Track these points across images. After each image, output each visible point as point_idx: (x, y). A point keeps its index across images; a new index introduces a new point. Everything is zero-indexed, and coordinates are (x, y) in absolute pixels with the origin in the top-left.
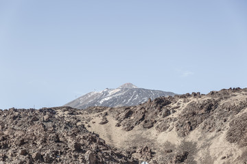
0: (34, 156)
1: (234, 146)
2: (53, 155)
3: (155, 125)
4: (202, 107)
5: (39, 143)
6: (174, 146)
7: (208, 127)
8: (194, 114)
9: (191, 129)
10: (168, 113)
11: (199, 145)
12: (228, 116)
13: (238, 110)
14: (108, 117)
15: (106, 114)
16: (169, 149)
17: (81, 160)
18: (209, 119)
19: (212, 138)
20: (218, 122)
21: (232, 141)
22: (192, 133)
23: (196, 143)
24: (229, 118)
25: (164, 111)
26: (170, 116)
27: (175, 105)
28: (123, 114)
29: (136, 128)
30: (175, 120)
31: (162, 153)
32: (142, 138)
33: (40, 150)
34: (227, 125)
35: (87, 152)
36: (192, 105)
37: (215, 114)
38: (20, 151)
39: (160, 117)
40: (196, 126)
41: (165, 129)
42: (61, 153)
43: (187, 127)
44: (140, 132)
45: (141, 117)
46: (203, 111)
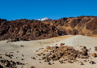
0: (40, 31)
1: (89, 31)
2: (46, 31)
3: (64, 25)
4: (77, 20)
5: (40, 27)
6: (71, 30)
7: (79, 25)
8: (75, 22)
9: (75, 26)
10: (67, 22)
11: (79, 30)
12: (85, 22)
13: (88, 21)
14: (50, 23)
15: (49, 22)
16: (70, 31)
17: (55, 33)
18: (79, 24)
19: (82, 28)
20: (82, 24)
21: (88, 29)
22: (75, 27)
23: (77, 30)
24: (85, 23)
25: (66, 21)
26: (68, 23)
27: (69, 20)
28: (54, 22)
29: (59, 26)
30: (70, 24)
31: (69, 32)
32: (61, 28)
33: (42, 29)
34: (85, 25)
35: (56, 30)
36: (74, 20)
37: (81, 22)
38: (35, 29)
39: (65, 23)
40: (76, 25)
41: (67, 26)
42: (49, 30)
43: (74, 25)
44: (60, 27)
45: (59, 23)
46: (77, 21)
